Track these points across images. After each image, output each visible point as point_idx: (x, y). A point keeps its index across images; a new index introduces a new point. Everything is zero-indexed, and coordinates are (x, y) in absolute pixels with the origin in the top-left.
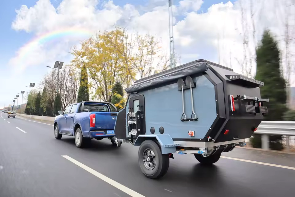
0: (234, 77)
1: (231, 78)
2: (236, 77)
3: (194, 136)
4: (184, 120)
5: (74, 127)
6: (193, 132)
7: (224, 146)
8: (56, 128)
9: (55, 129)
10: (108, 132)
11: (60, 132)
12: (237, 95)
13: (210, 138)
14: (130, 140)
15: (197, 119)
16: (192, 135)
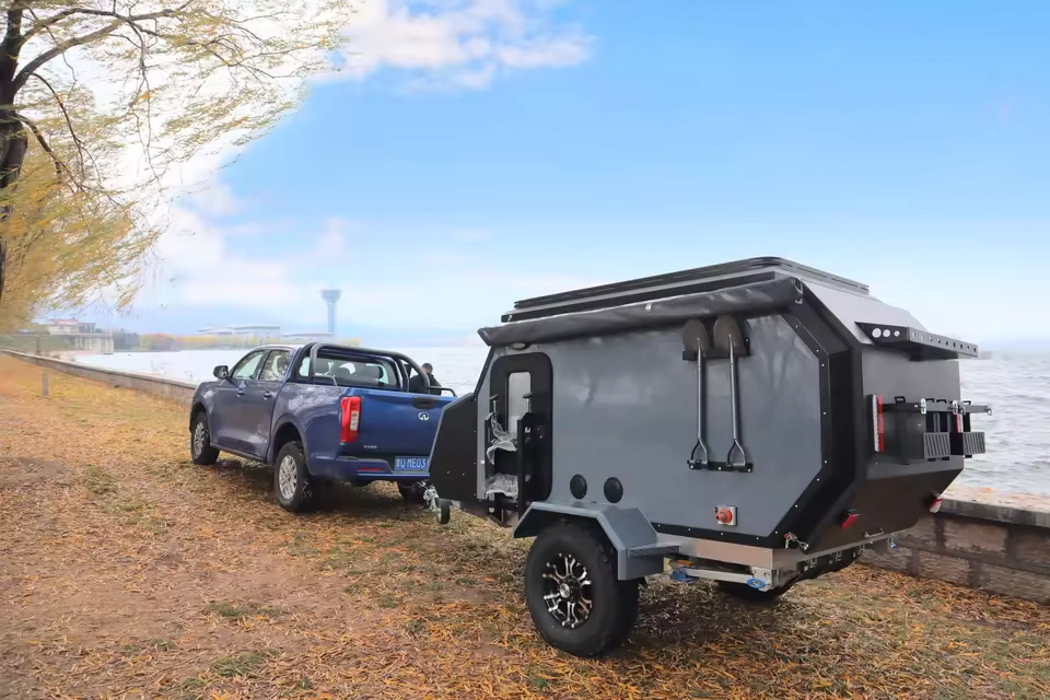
0: (887, 333)
1: (876, 333)
2: (897, 333)
3: (732, 523)
4: (698, 466)
5: (273, 435)
6: (732, 509)
7: (828, 557)
8: (200, 426)
9: (192, 429)
10: (398, 462)
11: (216, 441)
12: (896, 398)
13: (791, 537)
14: (492, 510)
15: (749, 466)
16: (726, 519)
